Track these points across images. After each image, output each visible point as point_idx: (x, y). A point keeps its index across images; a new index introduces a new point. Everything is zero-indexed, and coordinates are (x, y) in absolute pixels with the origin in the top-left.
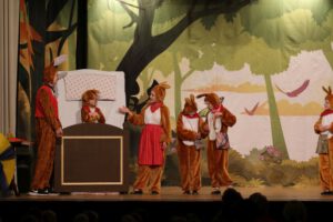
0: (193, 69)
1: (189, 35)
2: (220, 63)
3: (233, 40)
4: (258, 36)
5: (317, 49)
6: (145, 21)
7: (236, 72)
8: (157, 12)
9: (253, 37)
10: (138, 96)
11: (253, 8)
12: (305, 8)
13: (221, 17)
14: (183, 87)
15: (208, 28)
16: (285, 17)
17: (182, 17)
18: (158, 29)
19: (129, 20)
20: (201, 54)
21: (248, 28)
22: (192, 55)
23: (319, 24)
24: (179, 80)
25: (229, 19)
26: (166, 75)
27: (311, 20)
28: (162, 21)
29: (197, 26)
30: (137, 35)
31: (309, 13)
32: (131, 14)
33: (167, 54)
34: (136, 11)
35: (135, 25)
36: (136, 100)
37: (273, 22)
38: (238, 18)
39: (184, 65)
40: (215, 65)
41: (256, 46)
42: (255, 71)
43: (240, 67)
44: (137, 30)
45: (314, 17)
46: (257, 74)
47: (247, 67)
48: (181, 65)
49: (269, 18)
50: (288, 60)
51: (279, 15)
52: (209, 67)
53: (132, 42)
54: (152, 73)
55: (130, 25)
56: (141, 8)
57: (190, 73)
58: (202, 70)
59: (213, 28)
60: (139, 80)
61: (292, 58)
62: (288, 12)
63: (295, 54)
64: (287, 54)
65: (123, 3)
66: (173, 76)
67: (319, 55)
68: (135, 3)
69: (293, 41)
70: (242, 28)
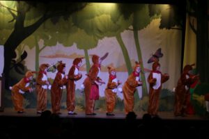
0: (45, 45)
1: (44, 28)
2: (60, 42)
3: (68, 30)
4: (81, 28)
5: (113, 36)
6: (20, 18)
7: (68, 48)
8: (27, 14)
9: (79, 29)
10: (16, 59)
11: (79, 13)
12: (107, 14)
13: (62, 19)
14: (40, 55)
15: (54, 23)
16: (96, 18)
17: (41, 17)
18: (27, 23)
19: (12, 18)
20: (50, 37)
21: (78, 24)
22: (45, 38)
23: (115, 22)
24: (38, 51)
25: (66, 19)
26: (31, 48)
27: (110, 20)
28: (29, 19)
29: (48, 23)
30: (16, 26)
31: (109, 17)
32: (13, 15)
33: (32, 37)
34: (16, 13)
35: (15, 21)
36: (14, 61)
37: (89, 21)
38: (71, 18)
39: (41, 43)
40: (58, 44)
41: (80, 34)
42: (79, 47)
43: (71, 45)
45: (112, 19)
46: (80, 49)
47: (75, 45)
48: (39, 43)
49: (87, 18)
50: (97, 42)
51: (93, 17)
52: (55, 45)
53: (13, 30)
54: (24, 47)
55: (13, 21)
56: (18, 11)
57: (44, 47)
58: (50, 46)
59: (57, 24)
60: (16, 51)
61: (99, 41)
62: (98, 16)
63: (101, 38)
64: (96, 38)
65: (9, 9)
66: (34, 48)
67: (114, 39)
68: (16, 9)
69: (100, 31)
70: (72, 24)
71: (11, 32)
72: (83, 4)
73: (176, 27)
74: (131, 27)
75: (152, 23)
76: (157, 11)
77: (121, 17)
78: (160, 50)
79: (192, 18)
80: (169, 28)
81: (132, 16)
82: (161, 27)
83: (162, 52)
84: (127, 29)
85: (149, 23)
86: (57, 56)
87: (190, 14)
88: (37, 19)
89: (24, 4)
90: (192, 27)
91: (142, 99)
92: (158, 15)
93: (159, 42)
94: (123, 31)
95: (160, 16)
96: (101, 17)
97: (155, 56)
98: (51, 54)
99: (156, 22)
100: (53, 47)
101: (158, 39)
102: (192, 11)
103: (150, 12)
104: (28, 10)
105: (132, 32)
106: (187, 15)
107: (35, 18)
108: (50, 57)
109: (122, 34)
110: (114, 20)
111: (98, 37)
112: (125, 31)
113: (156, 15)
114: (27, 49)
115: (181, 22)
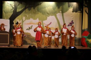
0: (26, 19)
1: (25, 12)
2: (32, 18)
3: (35, 13)
4: (40, 12)
5: (53, 15)
6: (15, 8)
7: (35, 20)
8: (18, 7)
9: (39, 13)
10: (14, 25)
11: (40, 6)
12: (51, 6)
13: (32, 8)
15: (29, 10)
16: (46, 8)
17: (24, 8)
18: (18, 10)
20: (28, 16)
21: (38, 11)
22: (26, 16)
23: (54, 10)
24: (23, 22)
25: (34, 9)
26: (20, 20)
27: (52, 9)
28: (19, 9)
29: (27, 10)
30: (14, 12)
32: (12, 7)
33: (20, 16)
34: (14, 6)
35: (13, 9)
36: (13, 26)
37: (44, 9)
38: (36, 8)
39: (24, 18)
40: (31, 18)
41: (40, 15)
43: (36, 19)
44: (14, 10)
45: (53, 8)
47: (38, 19)
49: (43, 8)
51: (45, 8)
52: (29, 19)
53: (12, 13)
54: (17, 20)
55: (12, 9)
56: (15, 6)
57: (25, 20)
58: (28, 19)
59: (30, 11)
60: (14, 22)
61: (48, 17)
62: (47, 7)
65: (11, 5)
67: (54, 17)
68: (13, 5)
70: (37, 10)
72: (41, 2)
73: (79, 11)
74: (61, 12)
75: (69, 10)
76: (71, 5)
78: (72, 21)
79: (86, 8)
80: (76, 12)
81: (61, 7)
82: (73, 12)
84: (59, 12)
86: (30, 24)
88: (22, 9)
89: (17, 3)
90: (86, 12)
93: (72, 18)
94: (57, 13)
95: (73, 7)
97: (71, 23)
98: (28, 23)
99: (71, 9)
100: (29, 20)
102: (86, 5)
103: (68, 5)
104: (19, 5)
105: (61, 14)
106: (84, 7)
107: (21, 8)
109: (57, 14)
110: (54, 9)
112: (58, 13)
113: (71, 7)
115: (81, 9)
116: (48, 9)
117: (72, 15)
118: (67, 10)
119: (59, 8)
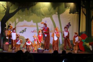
1: (18, 13)
4: (35, 14)
6: (8, 9)
7: (29, 22)
8: (11, 7)
9: (34, 14)
10: (6, 28)
11: (34, 7)
12: (46, 7)
13: (26, 9)
14: (17, 25)
15: (23, 11)
16: (41, 9)
17: (17, 9)
18: (11, 12)
19: (4, 9)
20: (21, 18)
21: (33, 12)
22: (19, 18)
23: (49, 11)
24: (16, 24)
25: (28, 10)
26: (13, 23)
27: (47, 10)
28: (12, 10)
29: (20, 11)
30: (6, 13)
31: (47, 8)
32: (5, 8)
33: (13, 18)
34: (6, 7)
35: (5, 10)
37: (38, 10)
38: (30, 9)
39: (17, 20)
40: (24, 20)
41: (34, 16)
42: (34, 22)
46: (34, 23)
47: (32, 21)
48: (16, 20)
50: (42, 19)
52: (23, 21)
55: (4, 11)
57: (18, 22)
58: (21, 21)
60: (6, 24)
61: (43, 19)
62: (42, 8)
63: (43, 18)
64: (42, 18)
65: (3, 5)
66: (14, 23)
67: (49, 18)
68: (6, 5)
69: (43, 15)
70: (31, 12)
71: (4, 15)
72: (36, 3)
73: (76, 13)
74: (57, 13)
75: (66, 11)
76: (68, 6)
77: (52, 9)
78: (69, 23)
79: (84, 9)
80: (74, 13)
81: (57, 8)
82: (70, 13)
83: (71, 24)
84: (55, 14)
85: (65, 11)
86: (24, 26)
87: (83, 7)
88: (15, 10)
89: (10, 3)
90: (84, 13)
91: (62, 45)
92: (68, 7)
94: (53, 15)
95: (70, 8)
96: (43, 8)
98: (22, 25)
99: (68, 10)
101: (69, 18)
102: (84, 6)
103: (65, 6)
104: (11, 6)
105: (57, 15)
106: (81, 7)
108: (21, 26)
111: (42, 17)
113: (67, 8)
114: (11, 23)
115: (79, 11)
116: (43, 10)
117: (68, 17)
118: (64, 11)
119: (55, 9)
